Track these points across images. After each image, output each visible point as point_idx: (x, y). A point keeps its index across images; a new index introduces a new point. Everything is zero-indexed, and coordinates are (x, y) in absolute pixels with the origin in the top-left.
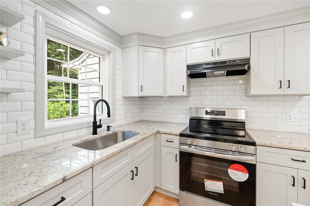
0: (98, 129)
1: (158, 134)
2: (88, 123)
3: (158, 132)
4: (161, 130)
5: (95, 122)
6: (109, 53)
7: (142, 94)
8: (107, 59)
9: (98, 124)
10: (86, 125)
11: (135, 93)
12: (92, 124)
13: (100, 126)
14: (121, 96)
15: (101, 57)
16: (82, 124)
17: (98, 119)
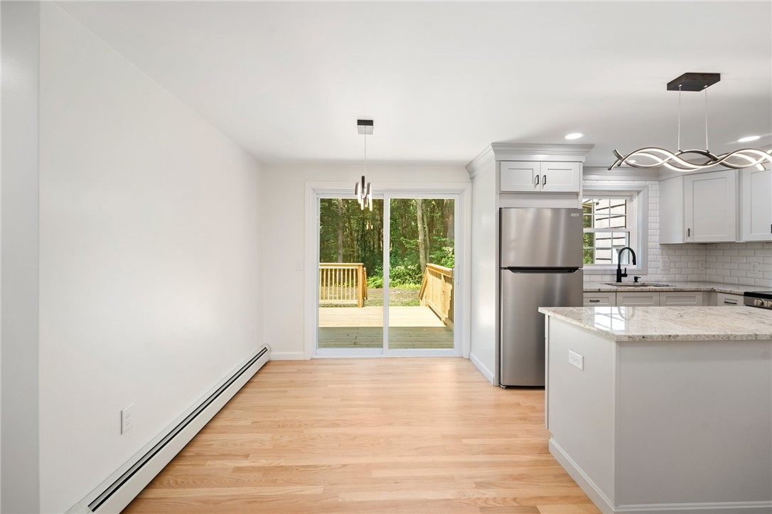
0: (622, 278)
1: (714, 294)
2: (612, 270)
3: (713, 291)
4: (716, 288)
5: (619, 270)
6: (638, 192)
7: (689, 240)
8: (635, 201)
9: (623, 272)
10: (610, 273)
11: (678, 239)
12: (616, 273)
13: (625, 275)
14: (658, 244)
15: (628, 198)
16: (605, 270)
17: (622, 268)
